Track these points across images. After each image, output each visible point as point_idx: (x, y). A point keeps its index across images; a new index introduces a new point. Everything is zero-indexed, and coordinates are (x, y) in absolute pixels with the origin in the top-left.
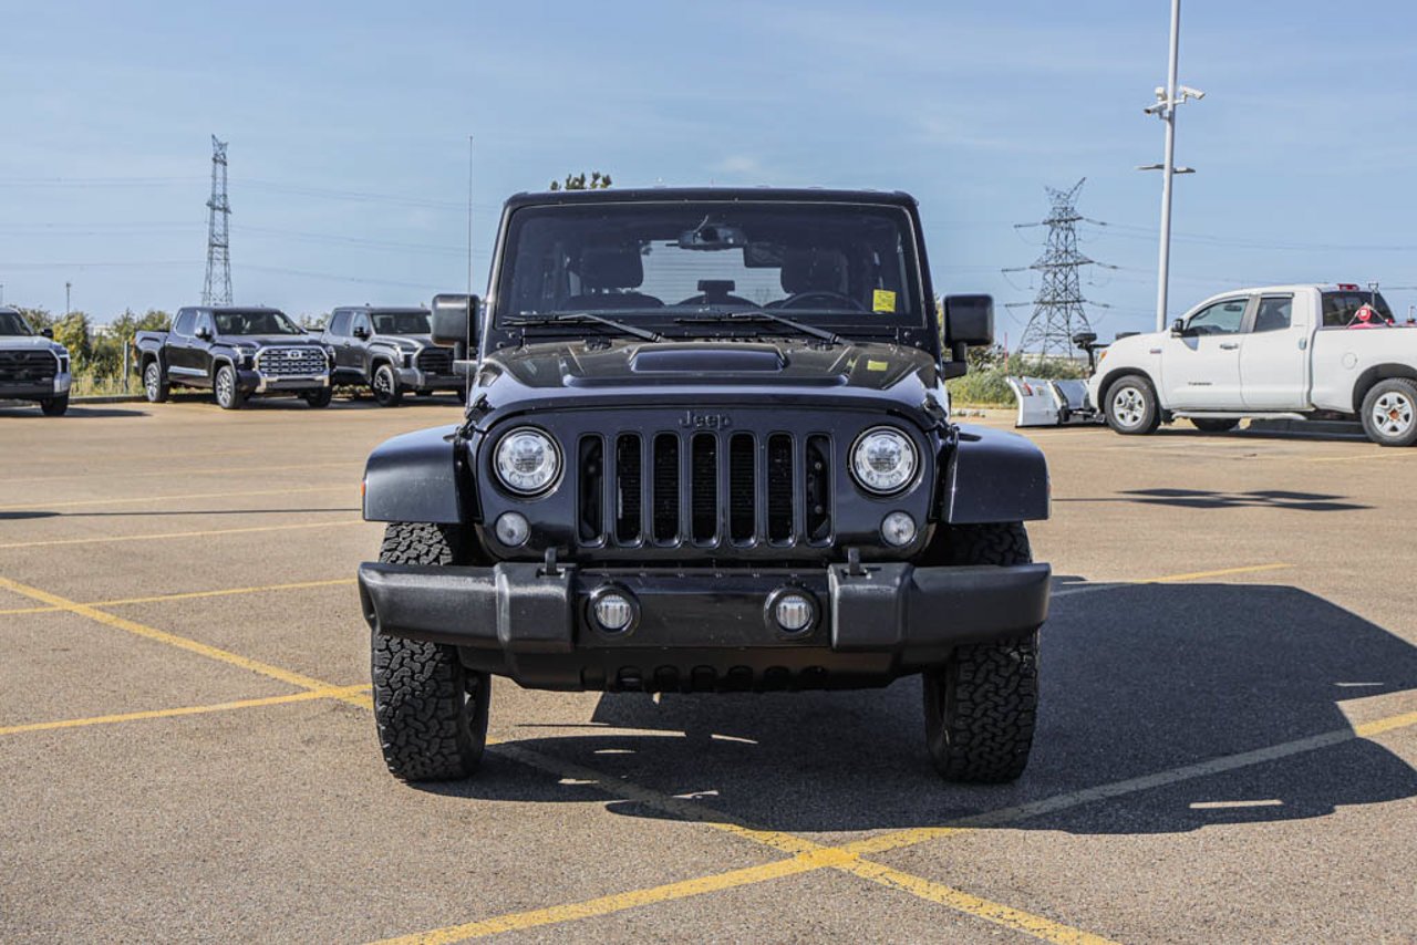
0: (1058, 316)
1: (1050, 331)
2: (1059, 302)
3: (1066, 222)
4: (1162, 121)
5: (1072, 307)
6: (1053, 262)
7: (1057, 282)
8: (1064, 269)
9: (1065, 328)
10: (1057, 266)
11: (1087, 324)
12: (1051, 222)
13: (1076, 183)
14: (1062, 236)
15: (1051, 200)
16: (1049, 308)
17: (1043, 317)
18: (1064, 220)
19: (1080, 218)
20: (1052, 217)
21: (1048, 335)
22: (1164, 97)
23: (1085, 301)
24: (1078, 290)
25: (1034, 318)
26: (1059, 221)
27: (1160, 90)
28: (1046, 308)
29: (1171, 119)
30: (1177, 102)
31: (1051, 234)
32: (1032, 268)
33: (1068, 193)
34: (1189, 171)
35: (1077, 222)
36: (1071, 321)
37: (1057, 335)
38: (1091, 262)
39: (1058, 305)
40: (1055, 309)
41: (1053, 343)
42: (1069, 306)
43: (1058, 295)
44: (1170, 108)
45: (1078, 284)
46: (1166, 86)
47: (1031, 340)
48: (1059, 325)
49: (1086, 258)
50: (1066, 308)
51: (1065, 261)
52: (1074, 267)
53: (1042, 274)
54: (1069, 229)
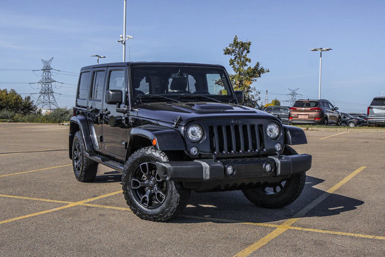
0: (46, 97)
1: (44, 101)
2: (47, 93)
3: (48, 70)
4: (122, 44)
5: (50, 95)
6: (44, 81)
7: (46, 87)
8: (48, 84)
9: (49, 100)
10: (46, 82)
11: (55, 99)
12: (44, 70)
13: (51, 59)
14: (47, 74)
15: (43, 63)
16: (44, 95)
17: (42, 97)
18: (47, 69)
19: (52, 69)
20: (43, 68)
21: (43, 102)
22: (122, 38)
23: (54, 93)
24: (52, 89)
25: (39, 97)
26: (46, 70)
27: (121, 36)
28: (43, 95)
29: (125, 44)
30: (126, 39)
31: (43, 73)
32: (38, 83)
33: (48, 61)
34: (104, 57)
35: (51, 70)
36: (50, 99)
37: (46, 102)
38: (56, 81)
39: (46, 94)
40: (45, 95)
41: (45, 105)
42: (49, 94)
43: (46, 91)
44: (124, 41)
45: (52, 88)
46: (123, 35)
47: (38, 104)
48: (47, 99)
49: (54, 80)
50: (49, 95)
51: (48, 81)
52: (51, 83)
53: (41, 85)
54: (49, 72)
